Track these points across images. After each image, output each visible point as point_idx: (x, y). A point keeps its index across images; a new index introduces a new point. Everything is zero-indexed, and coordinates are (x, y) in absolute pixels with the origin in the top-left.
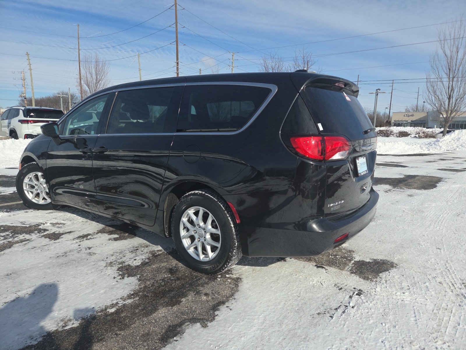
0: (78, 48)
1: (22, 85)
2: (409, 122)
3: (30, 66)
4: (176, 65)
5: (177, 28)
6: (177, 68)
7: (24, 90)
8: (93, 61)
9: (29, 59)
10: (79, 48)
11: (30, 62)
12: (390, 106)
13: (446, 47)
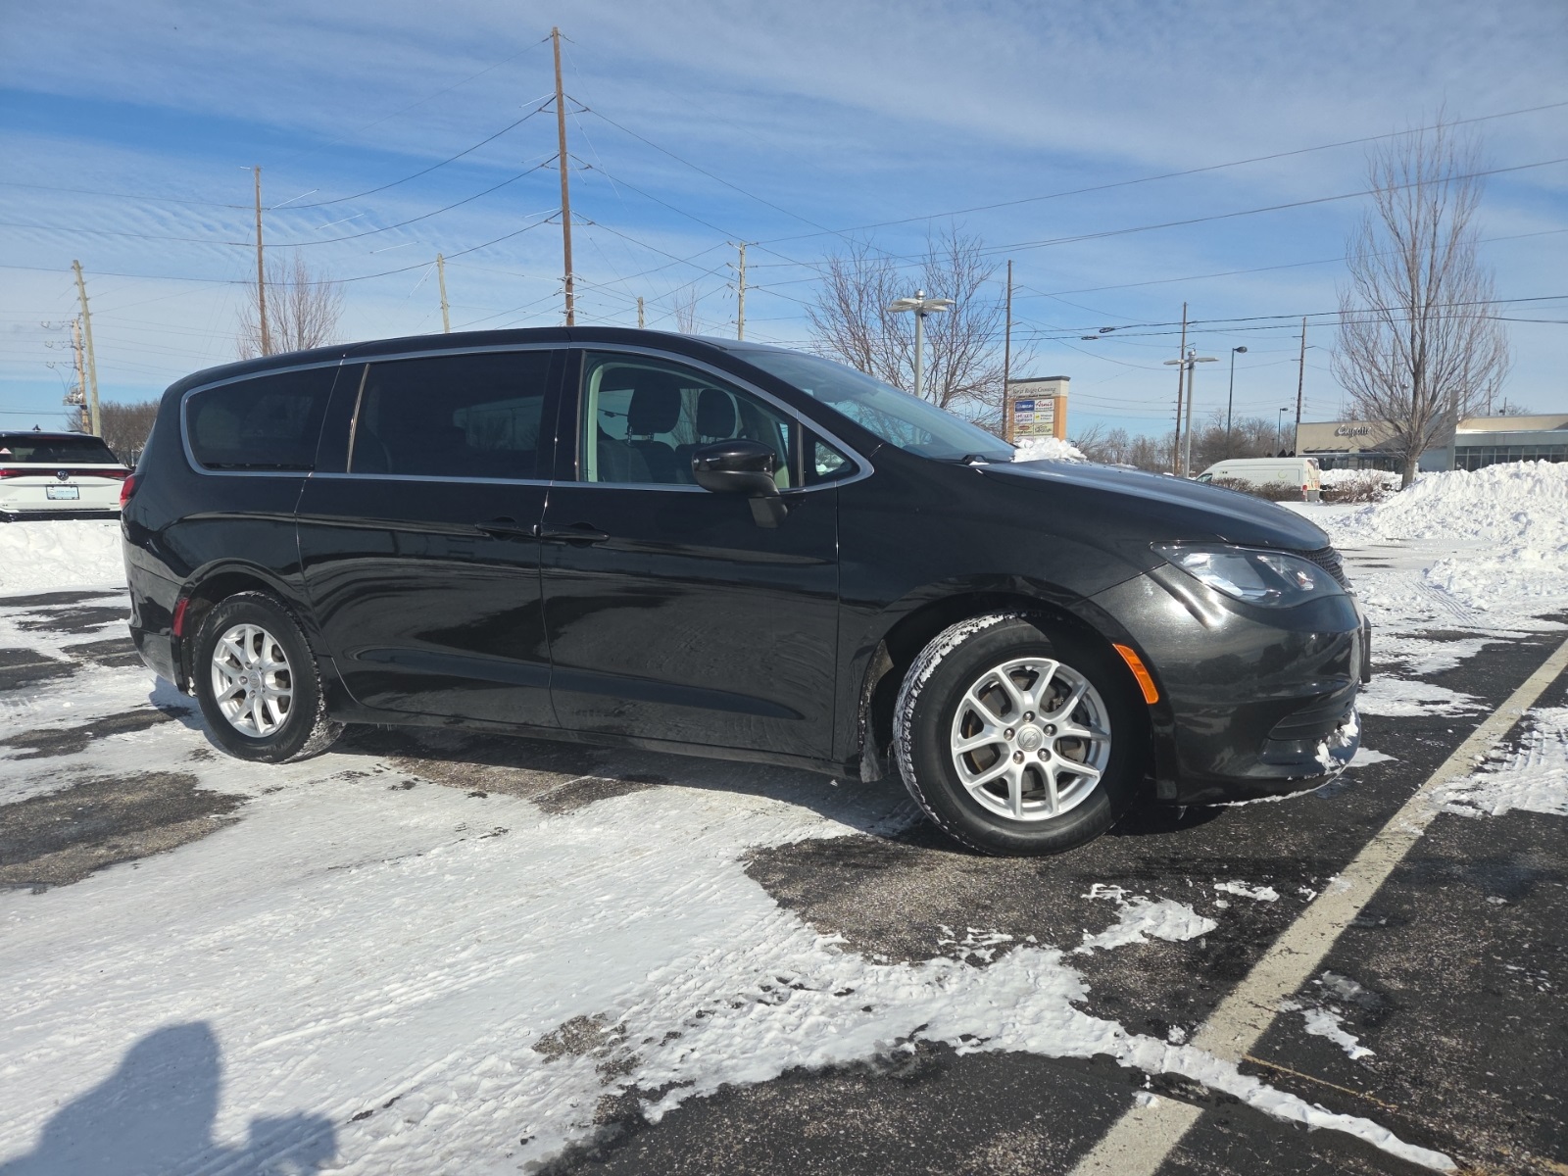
0: (256, 243)
1: (73, 365)
2: (1353, 455)
3: (86, 305)
4: (564, 290)
5: (565, 170)
6: (568, 296)
7: (79, 379)
8: (289, 282)
9: (81, 283)
10: (260, 242)
11: (83, 292)
12: (1299, 403)
13: (1397, 210)
